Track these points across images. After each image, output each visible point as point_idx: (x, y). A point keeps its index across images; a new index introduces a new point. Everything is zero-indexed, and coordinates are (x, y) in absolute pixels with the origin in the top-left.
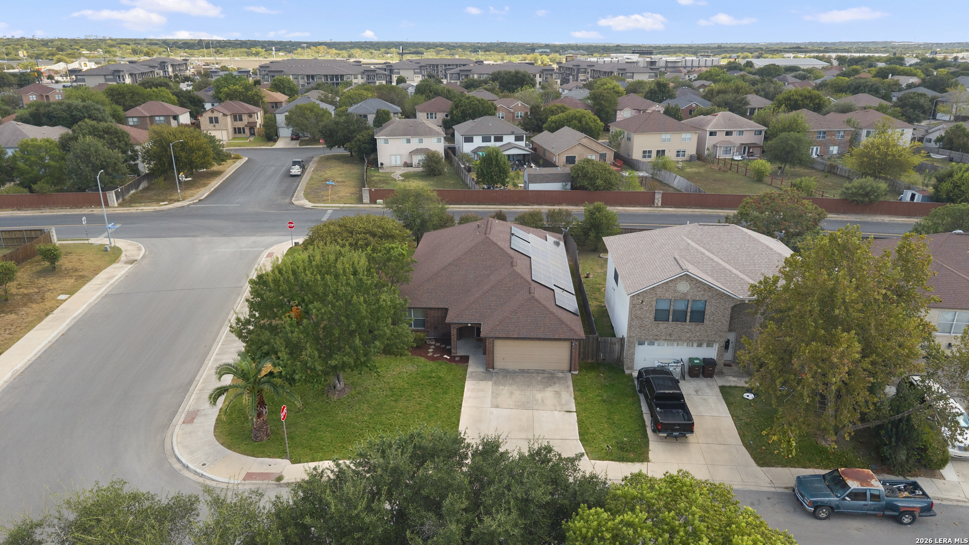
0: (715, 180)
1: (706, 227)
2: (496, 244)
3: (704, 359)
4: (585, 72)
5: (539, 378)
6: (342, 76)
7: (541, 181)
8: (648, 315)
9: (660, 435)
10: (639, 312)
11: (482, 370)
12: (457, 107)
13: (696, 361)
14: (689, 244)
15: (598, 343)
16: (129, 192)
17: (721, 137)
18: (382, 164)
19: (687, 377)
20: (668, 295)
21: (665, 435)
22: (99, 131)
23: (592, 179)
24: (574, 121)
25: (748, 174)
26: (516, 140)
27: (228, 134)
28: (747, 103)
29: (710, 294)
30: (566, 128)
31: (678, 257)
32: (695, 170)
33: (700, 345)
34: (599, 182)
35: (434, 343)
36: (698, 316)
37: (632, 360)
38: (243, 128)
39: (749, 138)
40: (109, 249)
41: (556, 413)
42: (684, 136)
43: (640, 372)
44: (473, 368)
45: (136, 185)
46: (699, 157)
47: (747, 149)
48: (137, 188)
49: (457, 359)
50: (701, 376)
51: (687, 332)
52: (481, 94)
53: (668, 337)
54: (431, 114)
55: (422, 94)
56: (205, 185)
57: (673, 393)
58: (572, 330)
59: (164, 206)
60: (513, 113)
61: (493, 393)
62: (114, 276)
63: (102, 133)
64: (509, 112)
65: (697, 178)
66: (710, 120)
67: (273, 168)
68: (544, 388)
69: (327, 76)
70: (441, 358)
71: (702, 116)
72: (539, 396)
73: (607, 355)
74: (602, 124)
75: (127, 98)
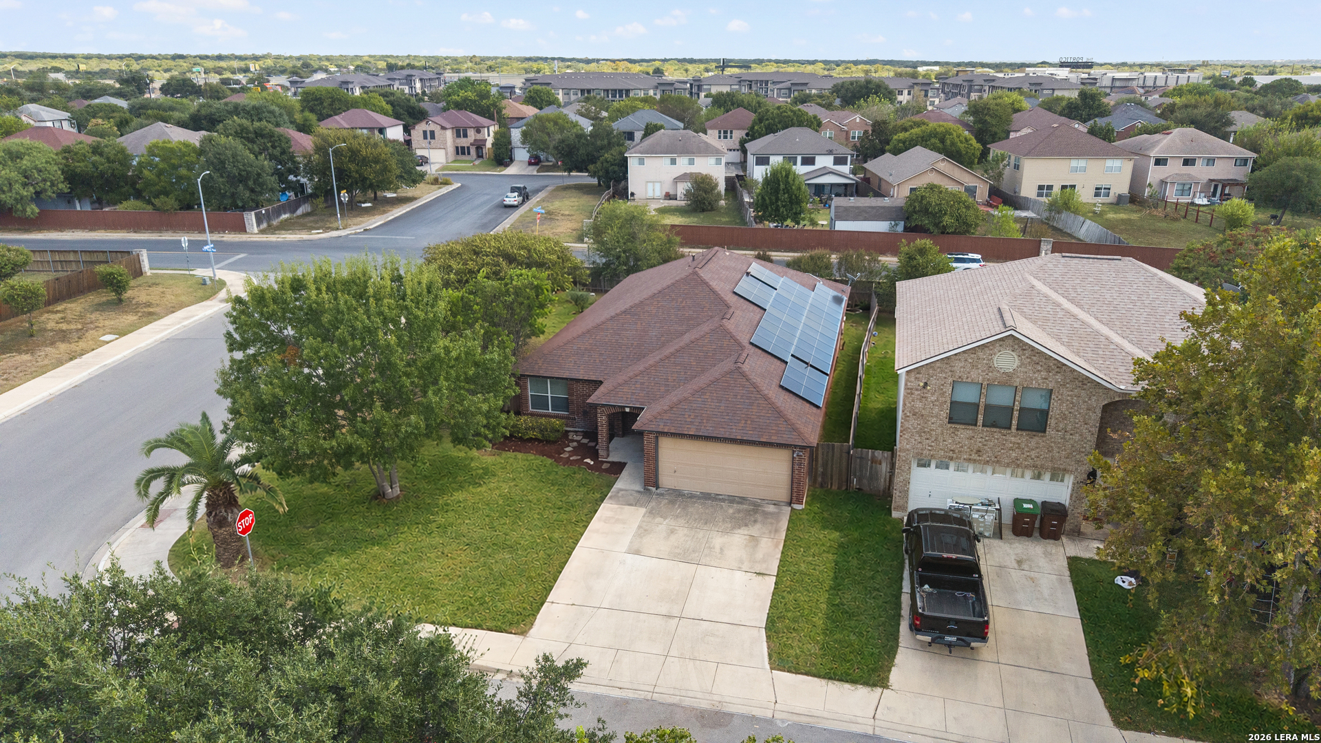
0: (1154, 231)
1: (1076, 261)
2: (707, 284)
3: (1044, 503)
4: (980, 91)
5: (731, 511)
6: (628, 91)
7: (855, 219)
8: (936, 410)
9: (919, 637)
10: (918, 405)
11: (638, 487)
12: (761, 120)
13: (1026, 506)
14: (1033, 287)
15: (849, 457)
16: (279, 215)
17: (1174, 168)
18: (633, 194)
19: (1007, 533)
20: (975, 375)
21: (928, 639)
22: (248, 132)
23: (936, 216)
24: (933, 140)
25: (1214, 225)
26: (835, 163)
27: (447, 154)
28: (1230, 123)
29: (1059, 377)
30: (918, 148)
31: (1005, 308)
32: (1123, 216)
33: (1038, 477)
34: (947, 220)
35: (579, 438)
36: (1036, 422)
37: (905, 493)
38: (468, 148)
39: (1224, 170)
40: (208, 282)
41: (738, 574)
42: (1109, 163)
43: (911, 515)
44: (625, 483)
45: (292, 207)
46: (1134, 198)
47: (1219, 189)
48: (293, 211)
49: (605, 466)
50: (1036, 534)
51: (1011, 449)
52: (811, 110)
53: (974, 456)
54: (725, 132)
55: (720, 107)
56: (384, 212)
57: (957, 560)
58: (795, 429)
59: (317, 235)
60: (847, 133)
61: (640, 527)
62: (193, 316)
63: (252, 136)
64: (841, 130)
65: (1123, 227)
66: (1158, 142)
67: (488, 197)
68: (733, 528)
69: (608, 91)
70: (580, 462)
71: (1146, 136)
72: (718, 540)
73: (865, 481)
74: (978, 146)
75: (325, 104)
